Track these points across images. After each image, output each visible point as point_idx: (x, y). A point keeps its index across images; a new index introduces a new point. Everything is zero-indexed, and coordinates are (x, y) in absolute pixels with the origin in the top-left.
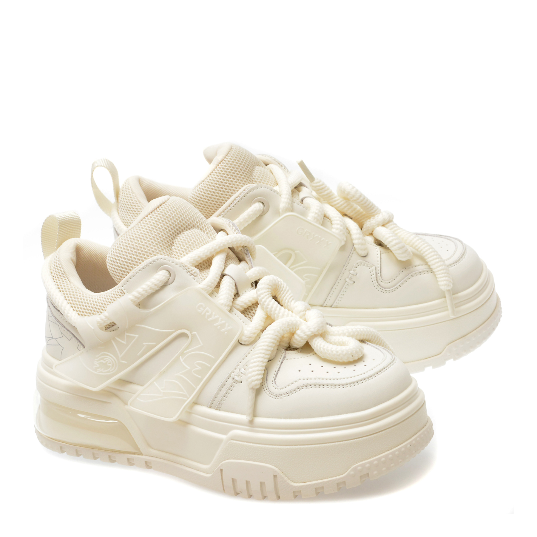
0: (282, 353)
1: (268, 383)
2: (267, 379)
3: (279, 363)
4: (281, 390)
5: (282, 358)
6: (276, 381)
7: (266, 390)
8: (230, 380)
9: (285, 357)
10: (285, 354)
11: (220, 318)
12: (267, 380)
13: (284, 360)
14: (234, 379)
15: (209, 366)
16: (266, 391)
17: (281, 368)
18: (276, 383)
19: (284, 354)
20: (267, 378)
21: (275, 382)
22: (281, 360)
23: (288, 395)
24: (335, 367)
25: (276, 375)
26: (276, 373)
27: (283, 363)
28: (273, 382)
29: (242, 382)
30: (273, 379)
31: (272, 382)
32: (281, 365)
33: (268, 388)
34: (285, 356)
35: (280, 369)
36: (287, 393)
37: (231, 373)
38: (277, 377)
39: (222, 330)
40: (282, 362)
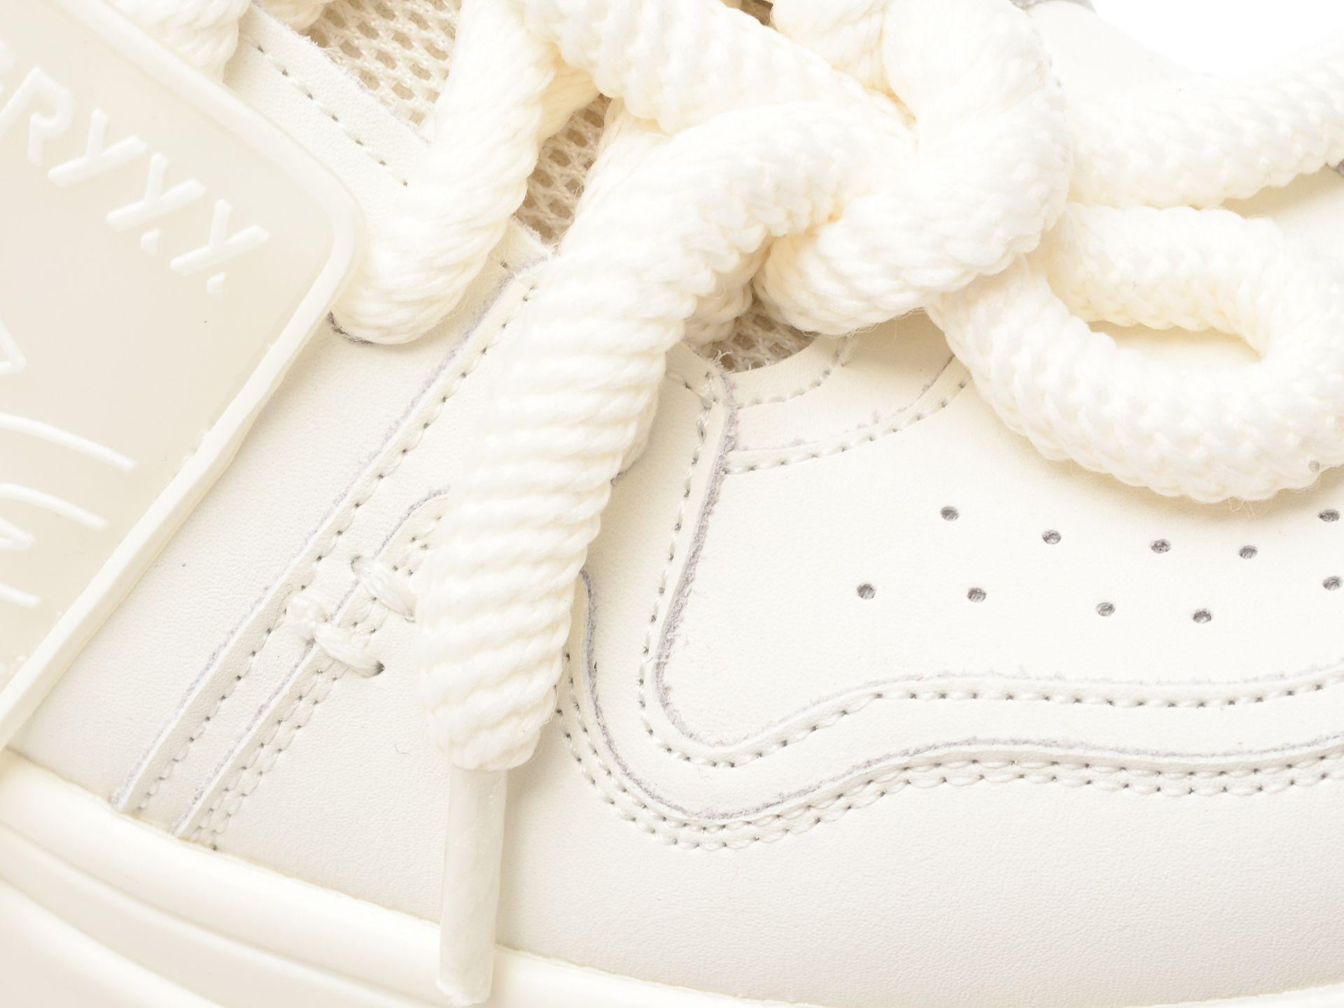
0: (707, 408)
1: (600, 689)
2: (597, 658)
3: (690, 510)
4: (723, 770)
5: (710, 452)
6: (668, 677)
7: (587, 754)
8: (283, 647)
9: (731, 443)
10: (732, 421)
11: (159, 162)
12: (593, 668)
13: (723, 470)
14: (311, 642)
15: (96, 521)
16: (593, 762)
17: (702, 553)
18: (672, 697)
19: (719, 413)
20: (590, 652)
21: (667, 689)
22: (701, 477)
23: (779, 823)
24: (1161, 546)
25: (671, 627)
26: (664, 605)
27: (716, 508)
28: (649, 691)
29: (380, 668)
30: (649, 663)
31: (642, 690)
32: (702, 529)
33: (609, 743)
34: (730, 438)
35: (700, 569)
36: (776, 810)
37: (288, 591)
38: (679, 642)
39: (177, 262)
40: (712, 499)
